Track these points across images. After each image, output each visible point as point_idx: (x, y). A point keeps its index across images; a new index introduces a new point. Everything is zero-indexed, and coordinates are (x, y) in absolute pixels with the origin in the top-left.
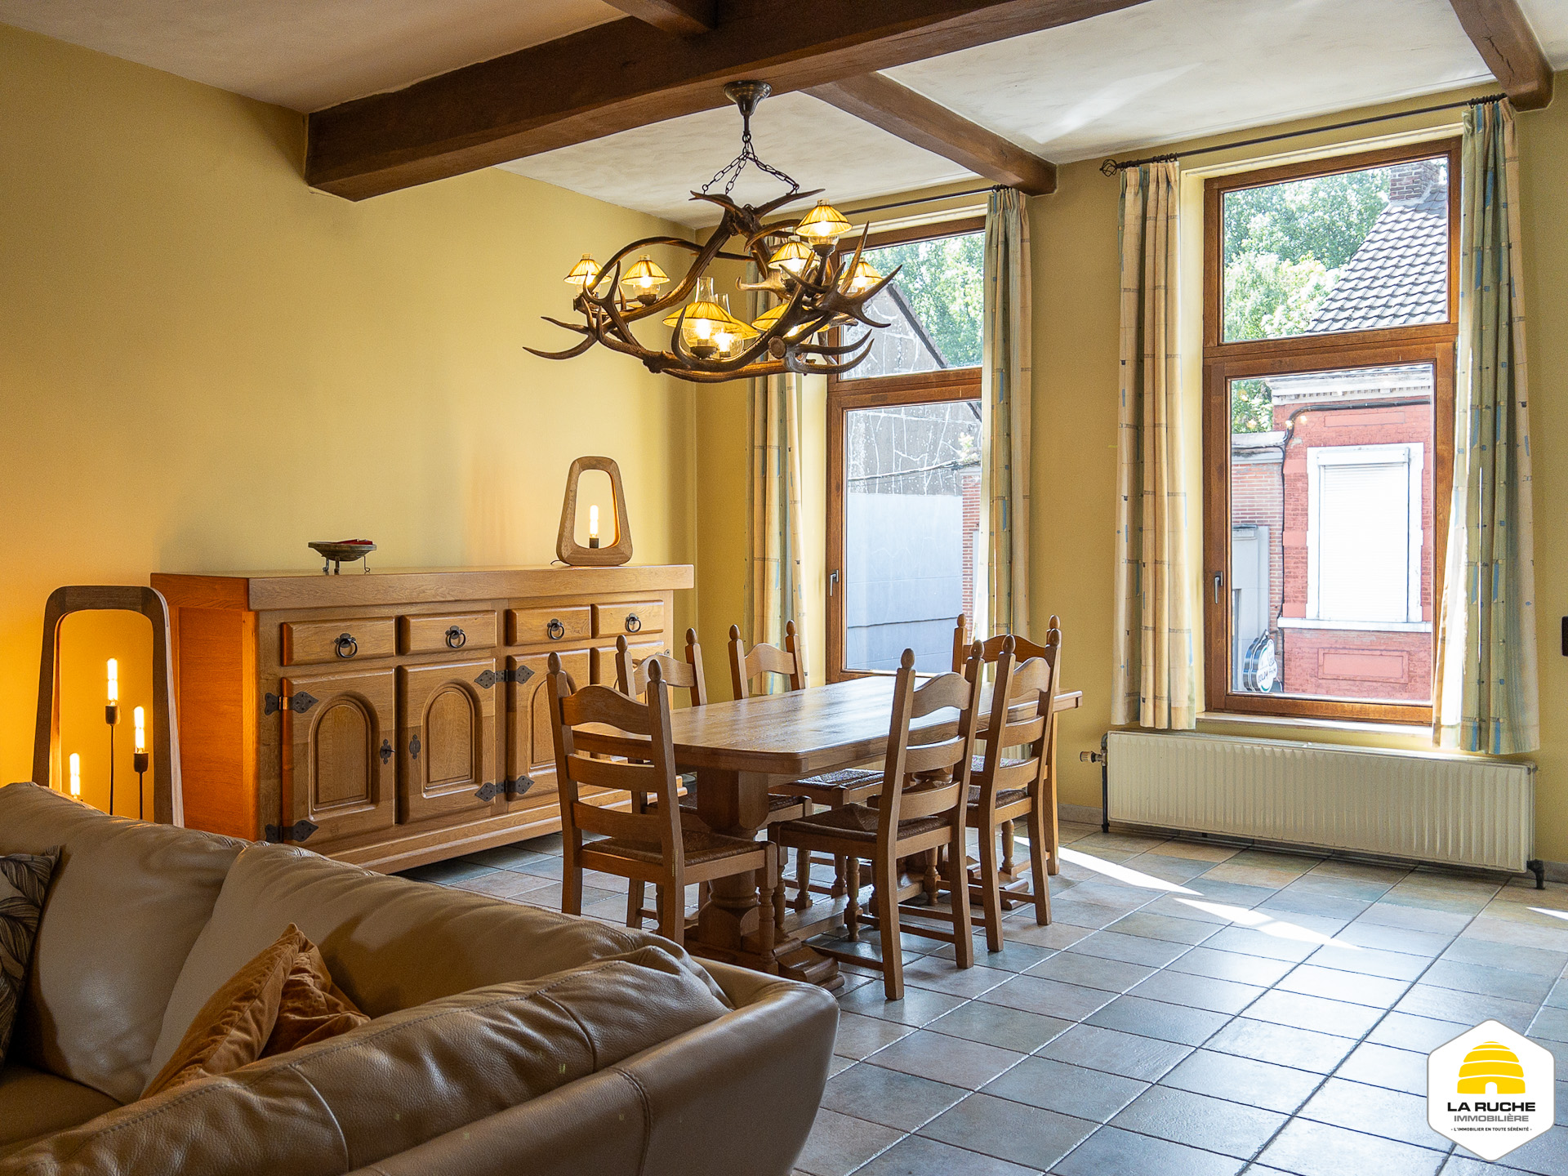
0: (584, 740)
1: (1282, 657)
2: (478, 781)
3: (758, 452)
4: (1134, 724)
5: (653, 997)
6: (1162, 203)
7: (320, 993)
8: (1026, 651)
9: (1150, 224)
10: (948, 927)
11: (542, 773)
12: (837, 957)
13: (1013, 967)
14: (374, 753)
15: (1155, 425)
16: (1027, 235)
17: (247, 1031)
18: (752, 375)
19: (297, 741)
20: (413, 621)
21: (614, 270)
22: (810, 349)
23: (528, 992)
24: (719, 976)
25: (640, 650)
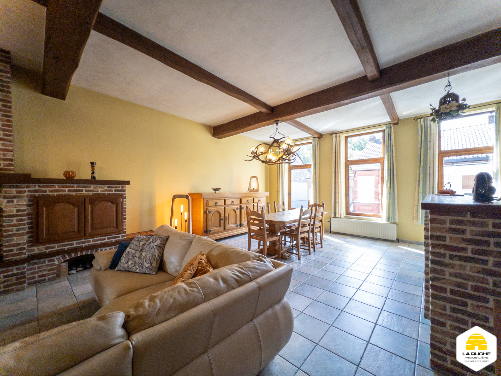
0: (251, 219)
1: (354, 206)
2: (236, 224)
3: (278, 176)
4: (335, 217)
5: (261, 267)
6: (339, 139)
7: (205, 263)
8: (320, 206)
9: (337, 143)
10: (307, 248)
11: (245, 223)
12: (291, 253)
13: (318, 255)
14: (220, 220)
15: (338, 172)
16: (318, 144)
17: (191, 271)
18: (277, 164)
19: (209, 218)
20: (226, 200)
21: (257, 148)
22: (286, 160)
23: (239, 266)
24: (273, 262)
25: (261, 205)
